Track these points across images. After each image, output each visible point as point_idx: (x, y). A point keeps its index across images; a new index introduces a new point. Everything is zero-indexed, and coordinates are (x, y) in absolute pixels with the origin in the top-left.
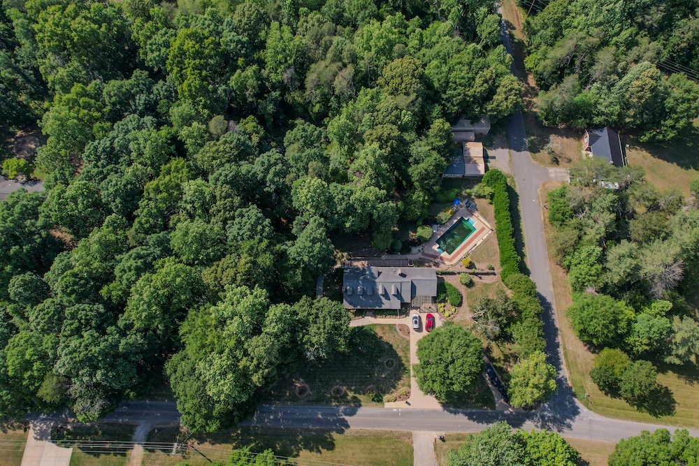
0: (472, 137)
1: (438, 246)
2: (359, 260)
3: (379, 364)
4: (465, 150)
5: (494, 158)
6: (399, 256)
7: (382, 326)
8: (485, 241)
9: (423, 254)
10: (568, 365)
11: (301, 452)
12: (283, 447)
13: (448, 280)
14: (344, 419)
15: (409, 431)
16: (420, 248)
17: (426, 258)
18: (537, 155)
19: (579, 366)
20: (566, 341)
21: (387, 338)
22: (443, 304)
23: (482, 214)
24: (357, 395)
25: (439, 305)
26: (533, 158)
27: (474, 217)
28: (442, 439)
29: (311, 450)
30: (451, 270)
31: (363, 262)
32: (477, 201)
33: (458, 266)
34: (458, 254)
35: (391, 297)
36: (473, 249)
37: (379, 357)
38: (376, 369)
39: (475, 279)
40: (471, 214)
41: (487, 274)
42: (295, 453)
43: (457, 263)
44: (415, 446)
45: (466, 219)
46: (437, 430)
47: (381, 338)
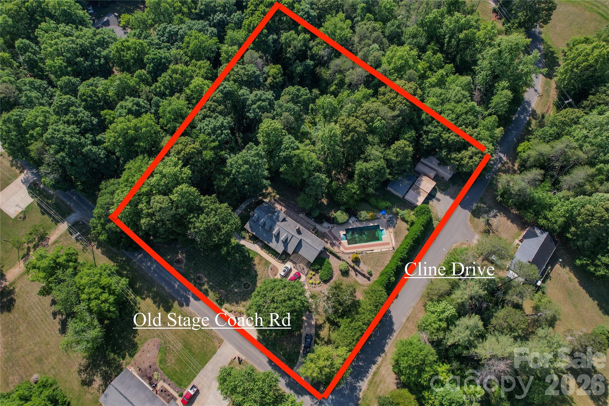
0: (432, 174)
1: (345, 233)
2: (281, 205)
3: (239, 281)
4: (419, 181)
5: (439, 200)
6: (312, 222)
7: (262, 259)
8: (382, 253)
9: (330, 232)
10: (370, 383)
11: (148, 298)
12: (141, 287)
13: (332, 260)
14: (189, 299)
15: (223, 338)
16: (331, 226)
17: (330, 235)
18: (476, 220)
19: (379, 390)
20: (384, 364)
21: (259, 268)
22: (314, 273)
23: (395, 233)
24: (209, 290)
25: (311, 272)
26: (470, 220)
27: (388, 231)
28: (240, 361)
29: (155, 302)
30: (339, 255)
31: (283, 208)
32: (399, 222)
33: (347, 256)
34: (354, 248)
35: (280, 242)
36: (368, 252)
37: (244, 277)
38: (235, 282)
39: (352, 273)
40: (388, 227)
41: (364, 275)
42: (144, 296)
43: (349, 253)
44: (219, 351)
45: (381, 228)
46: (242, 353)
47: (255, 265)
